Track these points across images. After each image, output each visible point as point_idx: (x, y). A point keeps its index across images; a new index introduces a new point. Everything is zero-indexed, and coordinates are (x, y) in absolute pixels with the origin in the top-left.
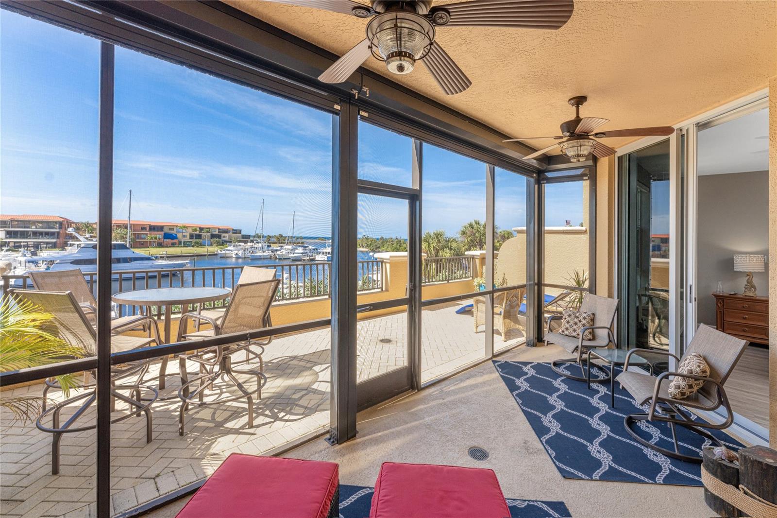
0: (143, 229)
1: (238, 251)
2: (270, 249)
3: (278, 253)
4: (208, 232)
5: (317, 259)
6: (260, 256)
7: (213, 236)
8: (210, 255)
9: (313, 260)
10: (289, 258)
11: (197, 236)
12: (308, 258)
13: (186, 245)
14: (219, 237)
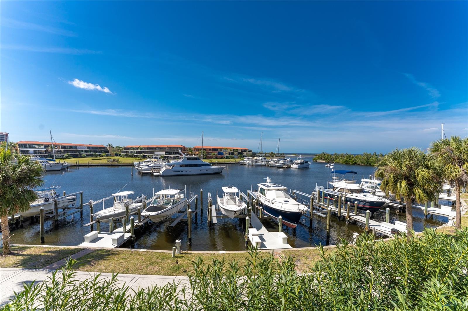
0: (210, 150)
1: (249, 161)
2: (266, 160)
3: (270, 163)
4: (236, 151)
5: (291, 167)
6: (260, 164)
7: (239, 153)
8: (237, 163)
9: (289, 167)
10: (276, 166)
11: (232, 153)
12: (286, 166)
13: (227, 158)
14: (241, 153)
